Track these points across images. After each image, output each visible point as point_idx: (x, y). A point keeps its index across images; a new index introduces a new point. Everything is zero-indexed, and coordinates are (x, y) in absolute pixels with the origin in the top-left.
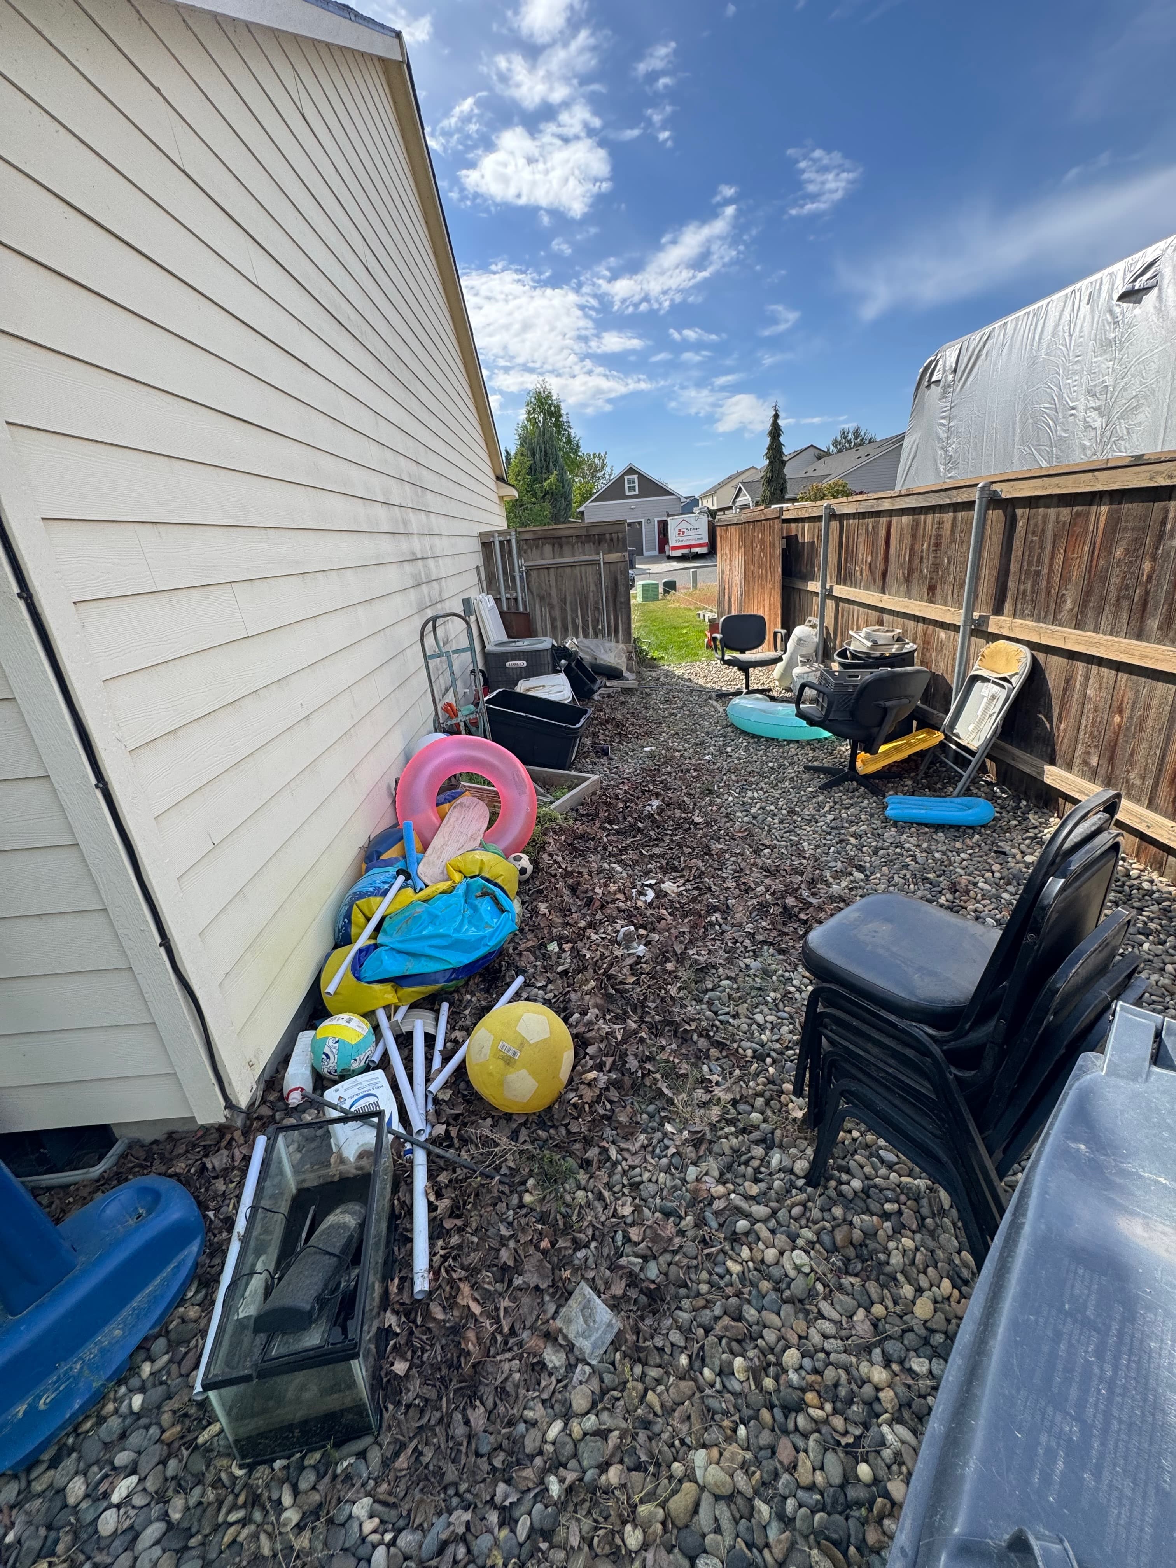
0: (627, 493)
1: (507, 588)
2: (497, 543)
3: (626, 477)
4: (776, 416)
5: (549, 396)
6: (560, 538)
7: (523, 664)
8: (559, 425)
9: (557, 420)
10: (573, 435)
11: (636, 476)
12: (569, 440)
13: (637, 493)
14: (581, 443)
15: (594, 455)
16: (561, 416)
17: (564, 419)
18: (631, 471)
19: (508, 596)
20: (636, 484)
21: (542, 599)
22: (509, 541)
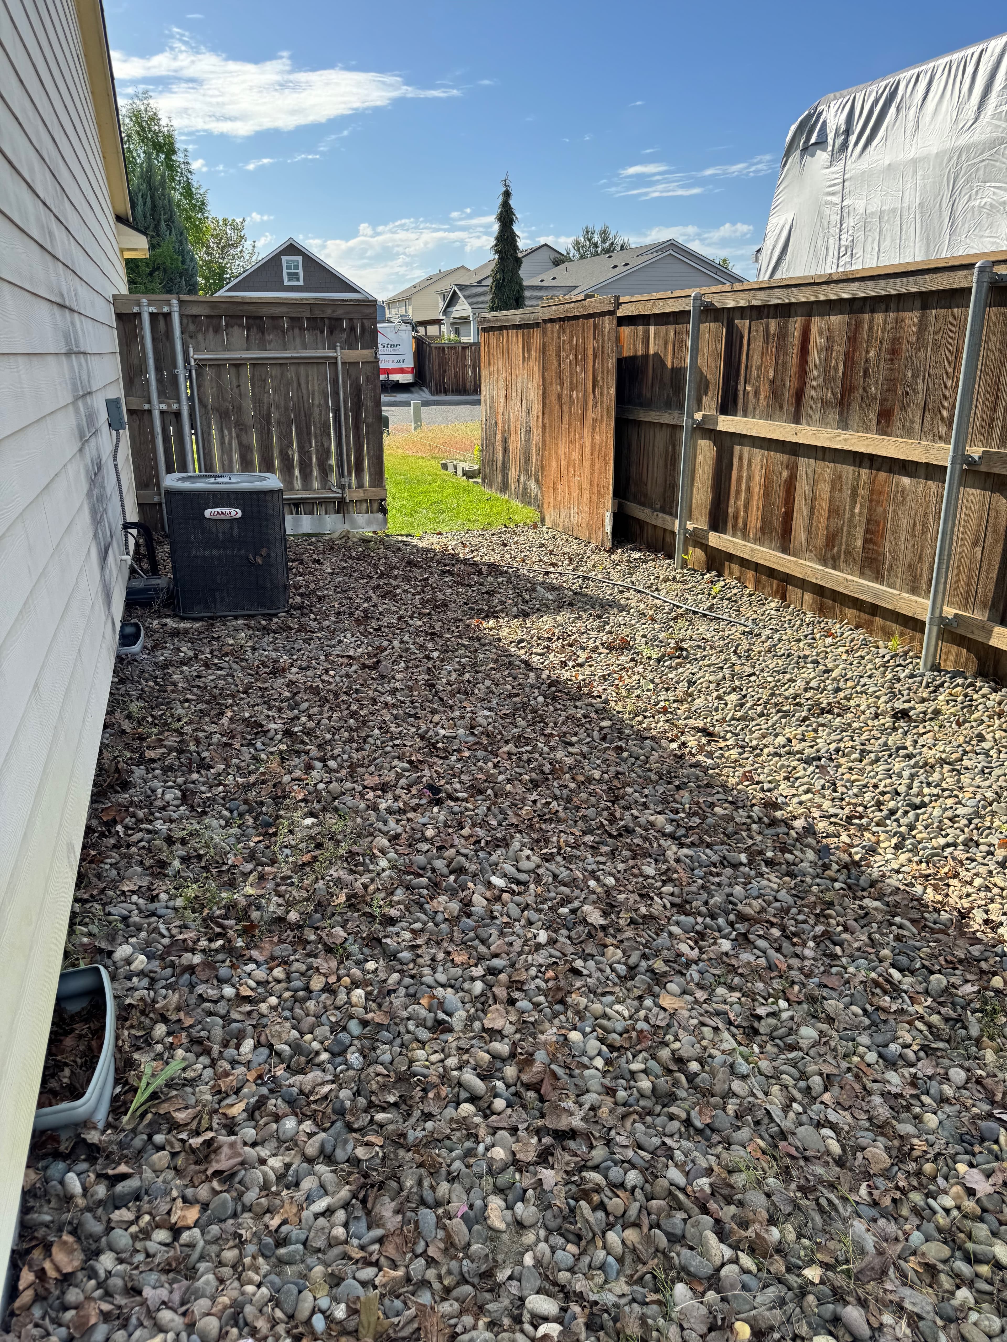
0: (286, 283)
1: (162, 394)
2: (146, 318)
3: (284, 258)
4: (507, 194)
5: (154, 118)
6: (261, 318)
7: (236, 513)
8: (170, 165)
9: (168, 158)
10: (194, 184)
11: (300, 259)
12: (188, 192)
13: (301, 283)
14: (210, 199)
15: (225, 220)
16: (174, 152)
17: (179, 157)
18: (292, 249)
19: (163, 406)
20: (300, 271)
21: (223, 415)
22: (168, 316)
